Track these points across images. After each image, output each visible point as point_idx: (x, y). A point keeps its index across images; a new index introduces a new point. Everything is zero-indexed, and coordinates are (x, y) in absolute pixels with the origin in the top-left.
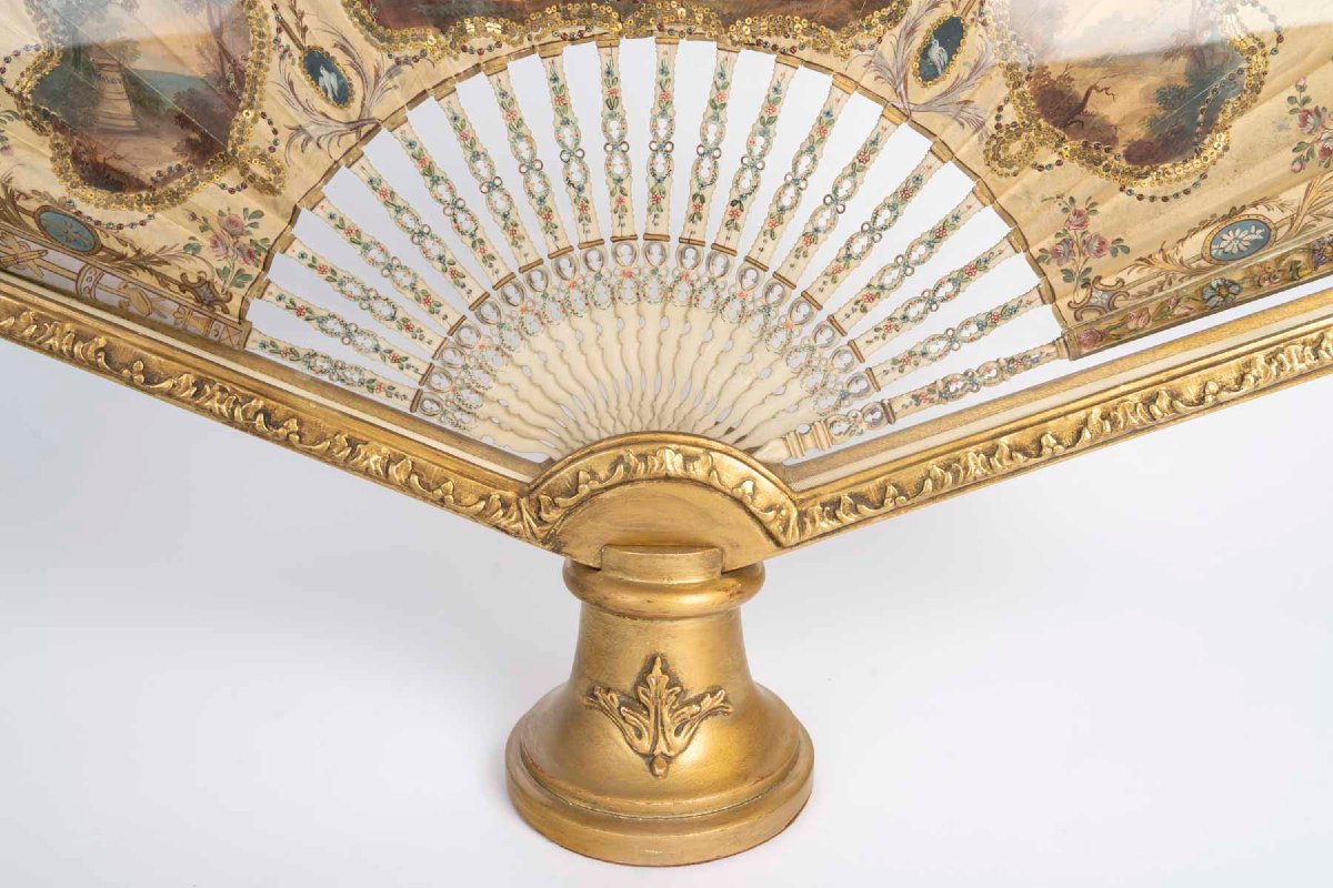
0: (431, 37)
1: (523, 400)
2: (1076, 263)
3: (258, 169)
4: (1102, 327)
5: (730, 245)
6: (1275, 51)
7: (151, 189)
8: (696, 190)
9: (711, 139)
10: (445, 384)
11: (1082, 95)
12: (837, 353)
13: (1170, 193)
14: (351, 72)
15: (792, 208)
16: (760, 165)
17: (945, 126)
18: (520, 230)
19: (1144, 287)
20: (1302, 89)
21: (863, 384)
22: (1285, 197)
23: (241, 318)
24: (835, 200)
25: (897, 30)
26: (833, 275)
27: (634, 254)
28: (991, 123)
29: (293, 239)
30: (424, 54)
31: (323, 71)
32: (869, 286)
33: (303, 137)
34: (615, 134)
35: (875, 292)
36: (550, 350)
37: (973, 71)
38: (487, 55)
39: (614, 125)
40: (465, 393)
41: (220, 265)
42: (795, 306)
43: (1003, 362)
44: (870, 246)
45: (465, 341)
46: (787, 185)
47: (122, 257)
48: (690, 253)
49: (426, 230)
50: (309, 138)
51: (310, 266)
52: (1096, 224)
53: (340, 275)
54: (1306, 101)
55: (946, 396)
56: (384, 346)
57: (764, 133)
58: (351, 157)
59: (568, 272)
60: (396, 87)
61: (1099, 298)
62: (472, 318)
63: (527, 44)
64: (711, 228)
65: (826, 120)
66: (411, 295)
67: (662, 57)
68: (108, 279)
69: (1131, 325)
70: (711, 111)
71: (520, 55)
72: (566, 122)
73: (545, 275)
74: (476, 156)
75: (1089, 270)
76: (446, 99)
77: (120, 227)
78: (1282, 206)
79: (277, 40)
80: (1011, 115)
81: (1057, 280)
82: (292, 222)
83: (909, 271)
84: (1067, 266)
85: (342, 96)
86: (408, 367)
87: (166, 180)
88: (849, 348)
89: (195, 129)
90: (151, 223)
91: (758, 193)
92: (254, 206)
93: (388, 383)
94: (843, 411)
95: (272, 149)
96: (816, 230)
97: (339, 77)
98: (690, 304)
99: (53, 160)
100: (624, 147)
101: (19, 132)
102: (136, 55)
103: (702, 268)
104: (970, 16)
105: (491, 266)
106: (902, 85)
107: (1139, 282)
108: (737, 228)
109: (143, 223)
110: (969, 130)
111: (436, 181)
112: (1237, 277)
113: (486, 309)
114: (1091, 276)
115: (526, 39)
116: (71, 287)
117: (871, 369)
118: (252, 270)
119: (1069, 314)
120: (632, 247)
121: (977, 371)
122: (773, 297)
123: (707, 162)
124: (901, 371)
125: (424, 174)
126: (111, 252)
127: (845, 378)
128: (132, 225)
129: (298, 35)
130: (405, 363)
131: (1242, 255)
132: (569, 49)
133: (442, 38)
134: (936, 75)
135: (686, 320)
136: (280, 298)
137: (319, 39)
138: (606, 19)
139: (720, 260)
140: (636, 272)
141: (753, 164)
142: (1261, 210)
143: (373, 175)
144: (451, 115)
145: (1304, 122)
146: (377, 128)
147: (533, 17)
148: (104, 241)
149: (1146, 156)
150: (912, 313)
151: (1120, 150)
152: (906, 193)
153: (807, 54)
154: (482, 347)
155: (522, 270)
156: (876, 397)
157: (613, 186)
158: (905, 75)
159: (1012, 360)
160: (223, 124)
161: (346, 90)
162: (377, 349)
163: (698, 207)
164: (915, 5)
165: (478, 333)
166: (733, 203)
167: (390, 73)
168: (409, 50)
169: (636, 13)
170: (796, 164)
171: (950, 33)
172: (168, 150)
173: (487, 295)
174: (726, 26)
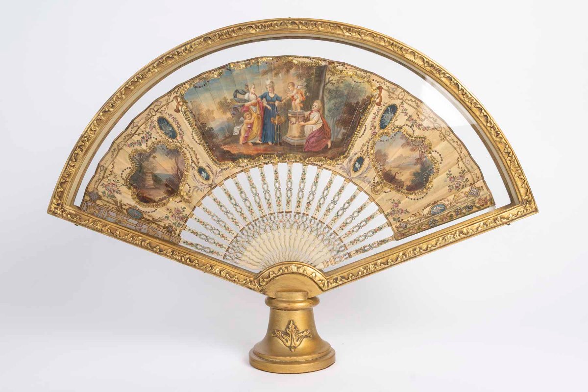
0: (230, 164)
1: (253, 255)
2: (396, 216)
3: (186, 197)
4: (404, 232)
5: (307, 213)
6: (441, 163)
7: (157, 202)
8: (298, 200)
9: (302, 187)
10: (233, 251)
11: (394, 174)
12: (336, 240)
13: (419, 198)
14: (210, 173)
15: (323, 204)
16: (314, 193)
17: (360, 183)
18: (253, 211)
19: (414, 222)
20: (450, 172)
21: (343, 248)
22: (449, 198)
23: (179, 235)
24: (334, 202)
25: (347, 160)
26: (334, 220)
27: (283, 216)
28: (372, 182)
29: (193, 214)
30: (229, 167)
31: (203, 172)
32: (343, 223)
33: (197, 189)
34: (277, 186)
35: (345, 224)
36: (261, 242)
37: (367, 169)
38: (245, 168)
39: (277, 184)
40: (238, 254)
41: (174, 222)
42: (325, 228)
43: (379, 242)
44: (343, 213)
45: (238, 240)
46: (321, 198)
47: (149, 220)
48: (297, 216)
49: (228, 211)
50: (199, 189)
51: (198, 221)
52: (401, 206)
53: (205, 224)
54: (451, 174)
55: (364, 251)
57: (315, 185)
58: (209, 193)
59: (266, 221)
60: (221, 176)
61: (403, 225)
62: (240, 234)
63: (255, 165)
64: (302, 210)
65: (331, 182)
66: (224, 228)
67: (289, 167)
68: (144, 226)
69: (411, 231)
70: (302, 180)
71: (253, 167)
72: (265, 184)
73: (259, 222)
74: (242, 192)
75: (399, 218)
76: (234, 178)
77: (149, 212)
78: (448, 200)
79: (191, 165)
80: (377, 179)
81: (392, 221)
82: (193, 210)
83: (353, 219)
84: (394, 217)
85: (208, 178)
86: (223, 247)
87: (162, 200)
88: (339, 239)
89: (170, 187)
90: (156, 211)
91: (314, 200)
92: (183, 206)
93: (217, 252)
94: (338, 255)
95: (189, 192)
96: (329, 209)
97: (207, 174)
98: (297, 229)
99: (132, 196)
100: (280, 189)
101: (124, 189)
102: (156, 170)
103: (300, 220)
104: (365, 156)
105: (245, 220)
106: (349, 173)
107: (414, 220)
108: (309, 209)
109: (154, 211)
110: (367, 183)
111: (231, 199)
112: (437, 219)
113: (244, 232)
114: (400, 219)
115: (254, 163)
116: (134, 228)
117: (345, 244)
118: (182, 223)
119: (395, 229)
121: (372, 244)
122: (319, 226)
123: (301, 193)
124: (353, 245)
125: (228, 197)
126: (146, 219)
127: (338, 247)
128: (152, 212)
129: (197, 164)
131: (438, 213)
132: (265, 166)
133: (233, 163)
134: (358, 170)
135: (297, 233)
136: (189, 230)
137: (202, 164)
138: (275, 159)
139: (305, 217)
140: (283, 221)
141: (312, 193)
142: (443, 201)
143: (215, 198)
144: (235, 182)
145: (450, 179)
146: (216, 186)
147: (256, 158)
148: (144, 216)
149: (411, 189)
150: (355, 230)
151: (405, 188)
152: (352, 199)
153: (325, 166)
154: (243, 241)
155: (253, 221)
156: (347, 251)
157: (277, 199)
158: (350, 171)
159: (381, 241)
160: (177, 186)
162: (215, 243)
163: (299, 204)
164: (352, 154)
165: (242, 238)
166: (308, 203)
167: (220, 172)
168: (225, 167)
169: (282, 157)
170: (323, 193)
171: (360, 160)
172: (162, 193)
173: (244, 228)
174: (305, 160)
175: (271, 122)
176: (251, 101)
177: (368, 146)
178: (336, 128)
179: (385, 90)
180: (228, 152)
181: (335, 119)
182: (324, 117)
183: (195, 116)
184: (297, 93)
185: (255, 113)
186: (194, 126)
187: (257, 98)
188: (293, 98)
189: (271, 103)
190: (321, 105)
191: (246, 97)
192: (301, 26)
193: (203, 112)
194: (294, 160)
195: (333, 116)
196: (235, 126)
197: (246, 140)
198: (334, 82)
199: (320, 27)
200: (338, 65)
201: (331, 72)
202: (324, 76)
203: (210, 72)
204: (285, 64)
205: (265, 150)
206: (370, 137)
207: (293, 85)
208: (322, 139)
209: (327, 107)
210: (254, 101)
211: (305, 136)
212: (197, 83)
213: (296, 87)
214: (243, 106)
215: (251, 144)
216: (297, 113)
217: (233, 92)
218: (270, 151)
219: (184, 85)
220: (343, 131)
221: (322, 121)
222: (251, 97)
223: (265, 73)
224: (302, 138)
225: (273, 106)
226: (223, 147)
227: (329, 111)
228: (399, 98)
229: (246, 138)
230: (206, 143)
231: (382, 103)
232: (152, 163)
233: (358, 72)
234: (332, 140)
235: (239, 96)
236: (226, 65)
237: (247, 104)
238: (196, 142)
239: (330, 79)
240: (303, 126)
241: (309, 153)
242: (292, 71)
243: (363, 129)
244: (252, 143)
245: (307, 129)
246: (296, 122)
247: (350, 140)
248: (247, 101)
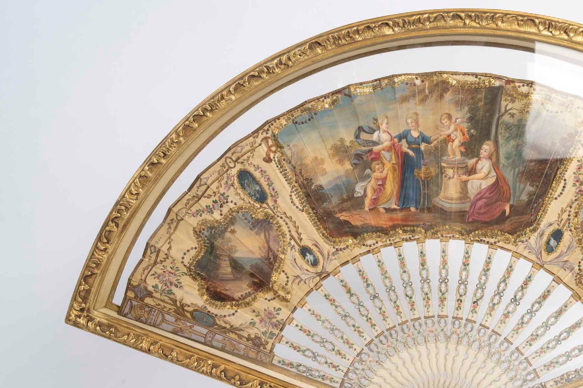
0: (350, 240)
1: (387, 383)
3: (281, 293)
5: (473, 319)
7: (237, 301)
8: (458, 297)
9: (464, 277)
10: (354, 376)
12: (520, 363)
14: (318, 254)
15: (498, 304)
16: (484, 287)
17: (558, 271)
18: (386, 314)
21: (532, 376)
23: (271, 351)
24: (515, 301)
25: (536, 234)
26: (516, 330)
27: (434, 323)
28: (577, 268)
29: (293, 319)
30: (347, 246)
31: (307, 254)
32: (532, 335)
33: (299, 279)
34: (424, 276)
35: (534, 337)
36: (400, 363)
37: (568, 249)
38: (373, 247)
39: (424, 272)
40: (363, 380)
41: (263, 330)
42: (501, 344)
44: (531, 318)
45: (364, 359)
46: (495, 295)
47: (225, 328)
48: (457, 322)
49: (347, 314)
50: (302, 280)
51: (300, 330)
53: (312, 333)
55: (569, 381)
56: (329, 361)
57: (485, 275)
58: (317, 286)
59: (406, 331)
60: (335, 259)
62: (366, 350)
63: (388, 242)
64: (465, 313)
65: (510, 270)
66: (341, 341)
67: (443, 247)
68: (218, 337)
70: (463, 267)
71: (385, 246)
72: (405, 272)
73: (397, 332)
74: (368, 285)
76: (357, 263)
77: (225, 316)
79: (290, 243)
82: (293, 312)
83: (548, 328)
85: (315, 263)
86: (339, 370)
87: (244, 298)
88: (525, 361)
89: (257, 278)
90: (236, 314)
91: (484, 298)
92: (278, 306)
93: (330, 376)
94: (525, 387)
95: (286, 285)
96: (509, 312)
97: (314, 256)
98: (458, 343)
99: (199, 290)
100: (428, 281)
101: (186, 281)
102: (236, 251)
103: (462, 329)
104: (565, 228)
105: (374, 328)
106: (540, 256)
108: (476, 312)
109: (233, 314)
110: (568, 271)
111: (352, 295)
113: (372, 346)
115: (388, 240)
116: (203, 340)
117: (535, 369)
118: (276, 331)
120: (433, 320)
121: (580, 370)
122: (492, 340)
123: (462, 287)
124: (548, 370)
125: (347, 293)
126: (220, 326)
127: (524, 373)
128: (229, 315)
129: (299, 242)
130: (338, 368)
132: (405, 244)
133: (355, 240)
134: (553, 250)
135: (456, 350)
136: (287, 343)
137: (307, 242)
138: (421, 232)
139: (470, 325)
140: (435, 330)
141: (481, 287)
143: (326, 293)
144: (358, 270)
146: (329, 275)
147: (391, 232)
148: (218, 322)
150: (550, 345)
152: (544, 297)
154: (370, 361)
155: (387, 330)
156: (538, 381)
157: (424, 296)
158: (541, 252)
160: (268, 276)
161: (317, 261)
162: (326, 363)
163: (459, 304)
164: (543, 225)
165: (369, 356)
166: (474, 302)
167: (333, 254)
168: (342, 246)
169: (431, 230)
170: (498, 287)
171: (558, 235)
172: (245, 286)
173: (372, 340)
174: (468, 235)
175: (414, 176)
176: (382, 143)
177: (570, 212)
178: (518, 184)
180: (347, 222)
181: (517, 170)
182: (498, 168)
183: (294, 168)
184: (456, 130)
185: (389, 161)
186: (294, 183)
187: (392, 139)
188: (448, 139)
190: (493, 149)
191: (375, 137)
192: (467, 22)
193: (308, 161)
194: (451, 235)
195: (514, 166)
196: (357, 183)
197: (374, 203)
198: (514, 111)
199: (500, 23)
200: (521, 84)
201: (509, 96)
202: (498, 103)
203: (318, 99)
204: (437, 85)
205: (405, 219)
206: (574, 198)
207: (450, 117)
208: (495, 202)
209: (503, 151)
210: (387, 144)
211: (468, 198)
212: (298, 116)
213: (454, 119)
214: (370, 151)
215: (382, 210)
216: (455, 161)
217: (353, 130)
218: (413, 221)
219: (277, 121)
220: (529, 188)
221: (494, 174)
222: (383, 137)
223: (405, 99)
224: (463, 201)
225: (417, 151)
226: (338, 215)
227: (507, 158)
229: (375, 201)
230: (313, 209)
232: (229, 240)
233: (552, 96)
234: (511, 203)
235: (364, 136)
236: (344, 89)
237: (376, 149)
238: (297, 207)
239: (508, 108)
240: (465, 183)
242: (448, 96)
243: (562, 185)
244: (385, 208)
245: (472, 187)
246: (454, 175)
247: (541, 204)
248: (376, 143)
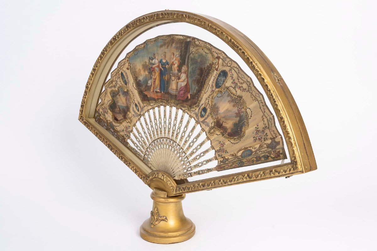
3: (129, 120)
4: (222, 166)
5: (176, 141)
8: (173, 131)
9: (175, 123)
11: (222, 123)
12: (187, 163)
13: (235, 143)
14: (139, 107)
15: (184, 136)
16: (180, 129)
17: (203, 126)
18: (154, 134)
20: (258, 126)
21: (190, 169)
22: (256, 146)
23: (127, 141)
24: (189, 136)
25: (198, 108)
26: (188, 149)
28: (210, 126)
29: (132, 131)
30: (147, 105)
31: (137, 107)
35: (192, 153)
37: (207, 116)
38: (153, 106)
39: (165, 119)
41: (125, 133)
42: (183, 153)
43: (207, 169)
44: (192, 145)
45: (148, 151)
46: (183, 133)
48: (172, 142)
49: (145, 132)
50: (135, 116)
51: (134, 135)
52: (225, 147)
53: (137, 137)
54: (258, 128)
55: (199, 174)
57: (181, 123)
58: (139, 120)
59: (159, 142)
60: (144, 110)
61: (224, 161)
64: (174, 138)
65: (188, 122)
66: (143, 142)
67: (170, 109)
68: (115, 133)
69: (226, 167)
70: (175, 119)
71: (156, 106)
73: (156, 142)
74: (151, 121)
75: (222, 155)
76: (148, 112)
77: (116, 126)
78: (255, 148)
79: (133, 101)
80: (213, 125)
81: (217, 156)
83: (197, 150)
84: (219, 154)
88: (189, 162)
90: (119, 126)
91: (180, 133)
92: (129, 125)
93: (141, 155)
95: (131, 117)
96: (186, 141)
100: (166, 123)
104: (207, 107)
105: (151, 139)
106: (198, 118)
107: (231, 159)
110: (207, 126)
111: (147, 125)
113: (150, 146)
115: (156, 104)
117: (191, 167)
118: (129, 135)
119: (219, 162)
120: (166, 139)
121: (204, 170)
122: (180, 151)
123: (174, 127)
124: (195, 168)
125: (146, 123)
126: (115, 130)
127: (188, 167)
130: (143, 153)
131: (246, 157)
132: (161, 106)
133: (148, 103)
134: (203, 117)
136: (131, 139)
137: (136, 102)
138: (165, 102)
139: (175, 144)
140: (166, 143)
142: (251, 148)
143: (141, 123)
144: (149, 115)
145: (257, 132)
146: (141, 116)
147: (158, 101)
148: (115, 128)
149: (231, 135)
150: (197, 158)
151: (227, 133)
152: (198, 136)
153: (186, 111)
155: (154, 140)
156: (191, 171)
157: (164, 129)
158: (198, 116)
161: (139, 110)
162: (140, 150)
163: (173, 134)
164: (200, 104)
166: (177, 134)
167: (143, 108)
168: (145, 105)
169: (168, 102)
170: (184, 129)
171: (205, 110)
173: (151, 144)
174: (177, 105)
175: (163, 79)
177: (209, 100)
178: (193, 85)
179: (221, 59)
180: (146, 95)
181: (192, 79)
182: (188, 77)
183: (133, 72)
184: (176, 60)
185: (157, 72)
186: (134, 78)
188: (173, 64)
189: (163, 66)
191: (154, 61)
193: (137, 70)
194: (173, 105)
195: (192, 77)
196: (149, 80)
200: (197, 40)
201: (193, 45)
202: (189, 49)
203: (140, 45)
204: (171, 40)
205: (161, 96)
206: (211, 94)
207: (174, 54)
208: (186, 92)
210: (157, 64)
212: (135, 53)
213: (175, 56)
214: (152, 67)
215: (155, 92)
218: (163, 97)
219: (130, 54)
220: (197, 87)
222: (156, 62)
223: (162, 46)
225: (165, 68)
226: (144, 92)
227: (190, 73)
228: (227, 66)
229: (154, 88)
230: (138, 89)
231: (219, 69)
232: (117, 98)
233: (207, 45)
234: (191, 93)
236: (146, 41)
237: (154, 66)
238: (134, 88)
239: (193, 51)
240: (177, 83)
241: (180, 101)
242: (174, 45)
243: (208, 87)
245: (179, 85)
246: (175, 79)
247: (199, 95)
248: (154, 64)
